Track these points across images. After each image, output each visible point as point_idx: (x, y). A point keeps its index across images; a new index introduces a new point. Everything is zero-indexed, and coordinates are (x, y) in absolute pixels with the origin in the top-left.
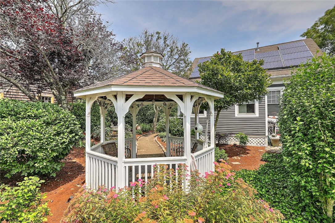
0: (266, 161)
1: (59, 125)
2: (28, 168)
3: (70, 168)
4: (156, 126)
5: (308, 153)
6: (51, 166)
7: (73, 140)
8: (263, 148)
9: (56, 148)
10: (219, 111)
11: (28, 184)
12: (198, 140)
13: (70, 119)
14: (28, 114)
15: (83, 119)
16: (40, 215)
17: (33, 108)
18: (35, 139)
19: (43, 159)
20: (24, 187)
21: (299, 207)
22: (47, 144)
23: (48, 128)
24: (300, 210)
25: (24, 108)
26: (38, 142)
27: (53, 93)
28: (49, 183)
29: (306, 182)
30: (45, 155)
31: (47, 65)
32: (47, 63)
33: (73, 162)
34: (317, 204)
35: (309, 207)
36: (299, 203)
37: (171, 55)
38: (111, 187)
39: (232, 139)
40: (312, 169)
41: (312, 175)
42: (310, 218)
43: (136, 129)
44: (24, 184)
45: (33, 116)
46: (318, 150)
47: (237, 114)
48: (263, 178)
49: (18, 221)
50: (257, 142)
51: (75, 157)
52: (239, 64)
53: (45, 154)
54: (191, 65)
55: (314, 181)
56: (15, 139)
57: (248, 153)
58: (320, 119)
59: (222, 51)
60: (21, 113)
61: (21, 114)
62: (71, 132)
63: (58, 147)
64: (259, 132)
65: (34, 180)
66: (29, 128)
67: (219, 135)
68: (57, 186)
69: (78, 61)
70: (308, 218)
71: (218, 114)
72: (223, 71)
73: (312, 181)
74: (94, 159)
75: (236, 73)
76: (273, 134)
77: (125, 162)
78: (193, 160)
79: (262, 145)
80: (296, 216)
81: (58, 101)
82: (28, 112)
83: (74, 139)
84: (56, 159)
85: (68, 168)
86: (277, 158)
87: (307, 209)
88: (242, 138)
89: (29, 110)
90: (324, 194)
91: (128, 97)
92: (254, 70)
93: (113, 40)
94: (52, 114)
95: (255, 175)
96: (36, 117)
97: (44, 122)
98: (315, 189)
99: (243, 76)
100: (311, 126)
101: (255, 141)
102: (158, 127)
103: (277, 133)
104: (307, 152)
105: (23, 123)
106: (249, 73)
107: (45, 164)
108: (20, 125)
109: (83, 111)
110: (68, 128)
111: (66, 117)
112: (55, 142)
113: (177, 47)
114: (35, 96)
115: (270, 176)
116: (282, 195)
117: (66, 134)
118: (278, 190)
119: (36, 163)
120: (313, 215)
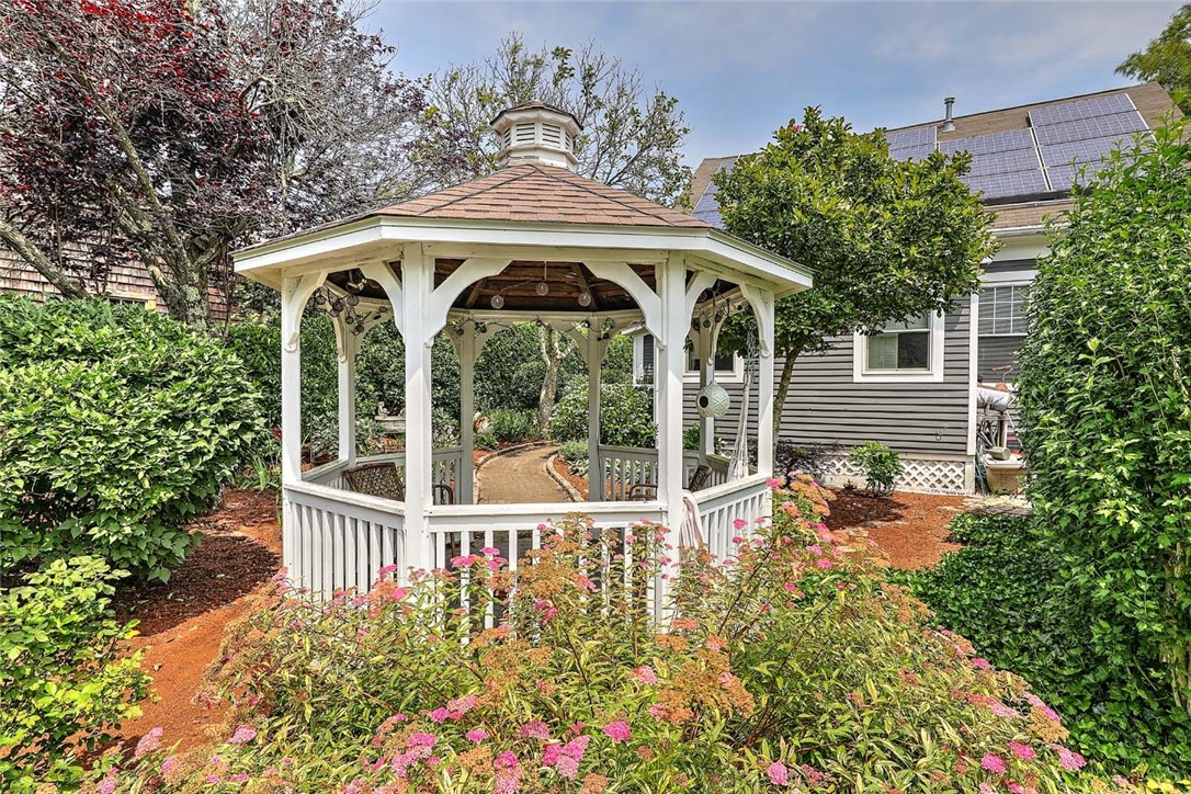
0: (964, 543)
1: (178, 388)
2: (64, 544)
3: (222, 558)
4: (550, 419)
5: (1126, 475)
6: (150, 540)
7: (232, 446)
8: (956, 500)
9: (169, 471)
10: (791, 356)
11: (67, 583)
12: (709, 459)
13: (221, 368)
14: (58, 340)
15: (271, 386)
16: (115, 694)
17: (76, 322)
18: (87, 434)
19: (121, 513)
20: (50, 592)
21: (1085, 687)
22: (135, 456)
23: (135, 396)
24: (1089, 696)
25: (42, 320)
26: (101, 445)
27: (153, 276)
28: (144, 606)
29: (1114, 587)
30: (129, 497)
31: (128, 165)
32: (127, 153)
33: (235, 539)
34: (1154, 674)
35: (1123, 683)
36: (1083, 672)
37: (611, 143)
38: (382, 565)
39: (838, 465)
40: (1139, 535)
41: (1138, 559)
42: (1123, 725)
43: (475, 430)
44: (50, 580)
45: (79, 348)
46: (1167, 464)
47: (860, 372)
48: (953, 595)
49: (33, 711)
50: (933, 480)
51: (243, 521)
52: (872, 171)
53: (126, 493)
54: (686, 181)
55: (1144, 579)
56: (12, 431)
57: (898, 517)
58: (1181, 343)
59: (811, 115)
60: (31, 336)
61: (30, 341)
62: (225, 417)
63: (177, 469)
64: (944, 439)
65: (87, 569)
66: (65, 393)
67: (790, 452)
68: (174, 619)
69: (246, 151)
70: (1117, 723)
71: (788, 367)
72: (812, 194)
73: (1136, 580)
74: (314, 513)
75: (863, 203)
76: (996, 449)
77: (432, 518)
78: (691, 515)
79: (951, 488)
80: (1073, 717)
81: (173, 308)
82: (59, 335)
83: (238, 442)
84: (169, 516)
85: (215, 559)
86: (1006, 531)
87: (1114, 692)
88: (877, 461)
89: (63, 328)
90: (1179, 633)
91: (444, 269)
92: (931, 193)
93: (384, 72)
94: (152, 346)
95: (922, 585)
96: (90, 353)
97: (122, 372)
98: (1149, 610)
99: (888, 215)
100: (1144, 371)
101: (927, 475)
102: (557, 420)
103: (1012, 447)
104: (1125, 470)
105: (39, 374)
106: (912, 204)
107: (128, 530)
108: (28, 380)
109: (269, 353)
110: (213, 400)
111: (206, 358)
112: (166, 449)
113: (633, 112)
114: (82, 285)
115: (978, 590)
116: (1023, 650)
117: (205, 422)
118: (1009, 632)
119: (95, 525)
120: (1136, 713)
